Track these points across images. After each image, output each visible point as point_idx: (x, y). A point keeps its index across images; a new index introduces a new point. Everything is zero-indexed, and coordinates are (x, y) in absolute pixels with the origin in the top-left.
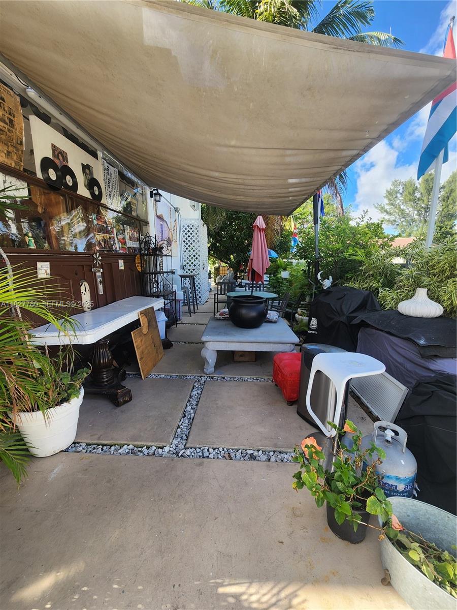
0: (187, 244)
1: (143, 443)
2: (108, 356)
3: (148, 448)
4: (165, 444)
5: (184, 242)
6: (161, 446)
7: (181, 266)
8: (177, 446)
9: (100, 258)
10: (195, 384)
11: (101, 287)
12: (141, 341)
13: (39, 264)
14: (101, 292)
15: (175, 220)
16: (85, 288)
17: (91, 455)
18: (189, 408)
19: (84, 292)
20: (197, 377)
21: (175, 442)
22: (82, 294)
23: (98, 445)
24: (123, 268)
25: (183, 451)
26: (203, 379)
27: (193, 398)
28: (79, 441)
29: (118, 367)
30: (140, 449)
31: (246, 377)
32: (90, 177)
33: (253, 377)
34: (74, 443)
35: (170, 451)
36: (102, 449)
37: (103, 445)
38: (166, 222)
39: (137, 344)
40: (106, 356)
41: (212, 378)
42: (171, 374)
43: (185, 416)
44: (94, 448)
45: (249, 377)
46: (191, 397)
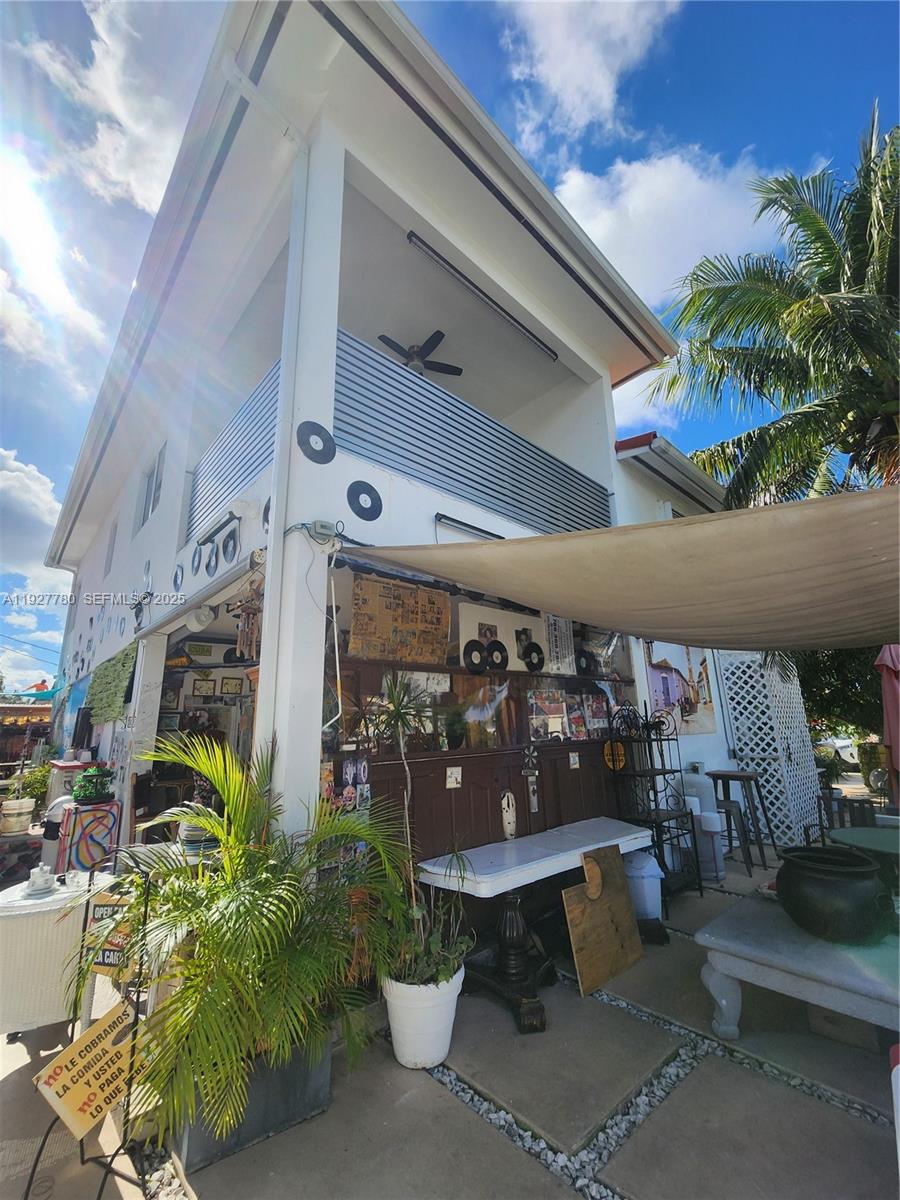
0: (739, 703)
1: (532, 1126)
2: (517, 926)
3: (535, 1137)
4: (561, 1147)
5: (732, 699)
6: (555, 1146)
7: (729, 750)
8: (584, 1167)
9: (536, 754)
10: (681, 1051)
11: (534, 799)
12: (583, 912)
13: (449, 771)
14: (535, 809)
15: (701, 660)
16: (508, 803)
17: (454, 1097)
18: (643, 1100)
19: (507, 808)
20: (693, 1035)
21: (584, 1156)
22: (504, 812)
23: (470, 1088)
24: (577, 766)
25: (586, 1181)
26: (705, 1047)
27: (663, 1081)
28: (451, 1066)
29: (544, 954)
30: (521, 1132)
31: (829, 1090)
32: (525, 643)
33: (850, 1097)
34: (442, 1065)
35: (566, 1166)
36: (472, 1099)
37: (477, 1092)
38: (677, 671)
39: (572, 916)
40: (514, 926)
41: (731, 1052)
42: (641, 1006)
43: (628, 1114)
44: (463, 1090)
45: (838, 1093)
46: (658, 1076)
